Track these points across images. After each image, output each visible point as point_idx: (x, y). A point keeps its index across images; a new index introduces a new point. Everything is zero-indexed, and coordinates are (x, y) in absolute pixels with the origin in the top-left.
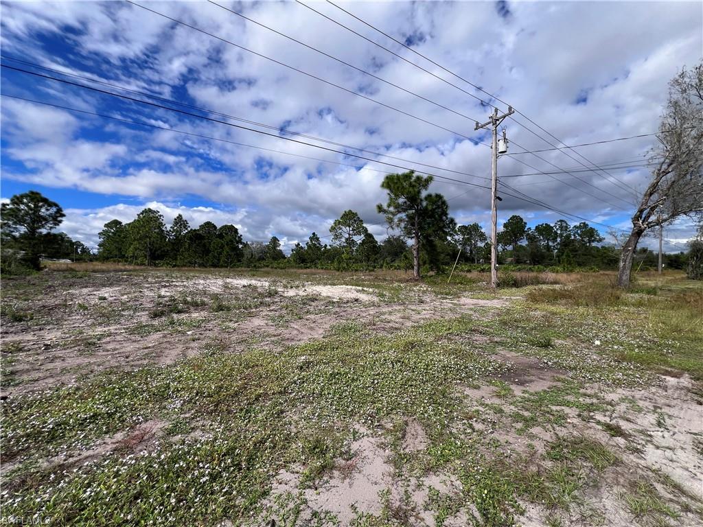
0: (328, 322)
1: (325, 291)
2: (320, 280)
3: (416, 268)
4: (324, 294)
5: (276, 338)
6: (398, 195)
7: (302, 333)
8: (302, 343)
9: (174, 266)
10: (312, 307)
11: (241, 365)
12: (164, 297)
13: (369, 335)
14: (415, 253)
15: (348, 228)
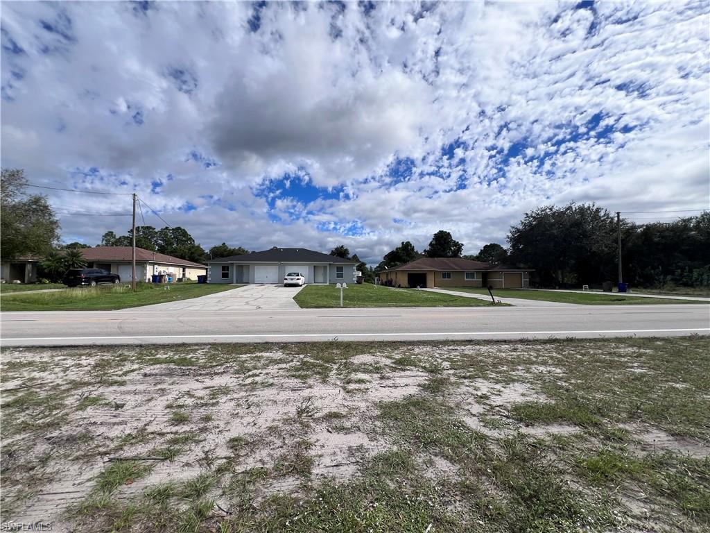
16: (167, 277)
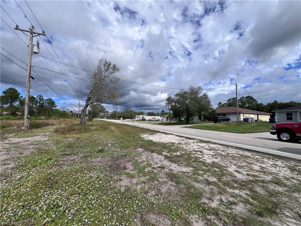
16: (250, 119)
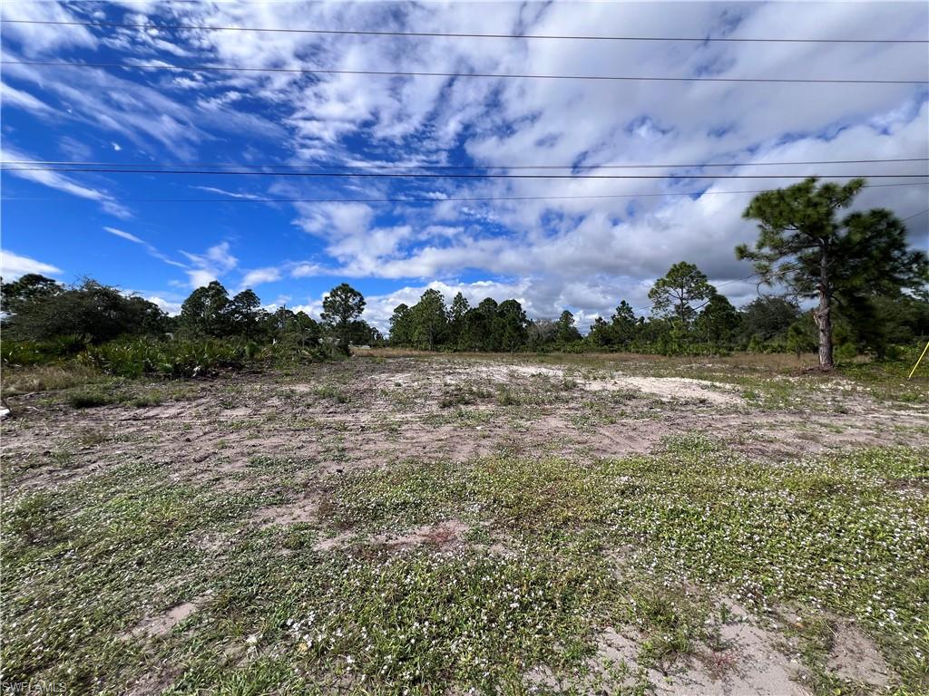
0: (658, 432)
1: (647, 385)
2: (636, 368)
3: (823, 350)
4: (645, 390)
5: (581, 447)
6: (781, 226)
7: (617, 443)
8: (620, 458)
9: (455, 351)
10: (629, 408)
11: (540, 475)
12: (450, 385)
13: (734, 459)
14: (821, 324)
15: (679, 290)
